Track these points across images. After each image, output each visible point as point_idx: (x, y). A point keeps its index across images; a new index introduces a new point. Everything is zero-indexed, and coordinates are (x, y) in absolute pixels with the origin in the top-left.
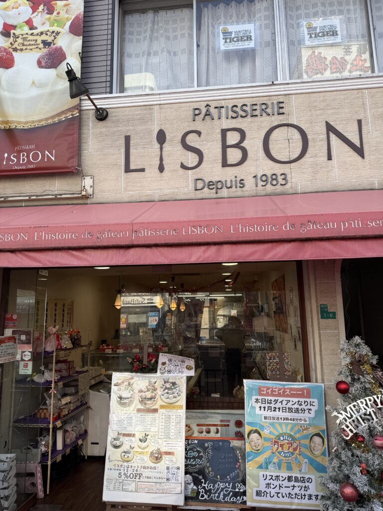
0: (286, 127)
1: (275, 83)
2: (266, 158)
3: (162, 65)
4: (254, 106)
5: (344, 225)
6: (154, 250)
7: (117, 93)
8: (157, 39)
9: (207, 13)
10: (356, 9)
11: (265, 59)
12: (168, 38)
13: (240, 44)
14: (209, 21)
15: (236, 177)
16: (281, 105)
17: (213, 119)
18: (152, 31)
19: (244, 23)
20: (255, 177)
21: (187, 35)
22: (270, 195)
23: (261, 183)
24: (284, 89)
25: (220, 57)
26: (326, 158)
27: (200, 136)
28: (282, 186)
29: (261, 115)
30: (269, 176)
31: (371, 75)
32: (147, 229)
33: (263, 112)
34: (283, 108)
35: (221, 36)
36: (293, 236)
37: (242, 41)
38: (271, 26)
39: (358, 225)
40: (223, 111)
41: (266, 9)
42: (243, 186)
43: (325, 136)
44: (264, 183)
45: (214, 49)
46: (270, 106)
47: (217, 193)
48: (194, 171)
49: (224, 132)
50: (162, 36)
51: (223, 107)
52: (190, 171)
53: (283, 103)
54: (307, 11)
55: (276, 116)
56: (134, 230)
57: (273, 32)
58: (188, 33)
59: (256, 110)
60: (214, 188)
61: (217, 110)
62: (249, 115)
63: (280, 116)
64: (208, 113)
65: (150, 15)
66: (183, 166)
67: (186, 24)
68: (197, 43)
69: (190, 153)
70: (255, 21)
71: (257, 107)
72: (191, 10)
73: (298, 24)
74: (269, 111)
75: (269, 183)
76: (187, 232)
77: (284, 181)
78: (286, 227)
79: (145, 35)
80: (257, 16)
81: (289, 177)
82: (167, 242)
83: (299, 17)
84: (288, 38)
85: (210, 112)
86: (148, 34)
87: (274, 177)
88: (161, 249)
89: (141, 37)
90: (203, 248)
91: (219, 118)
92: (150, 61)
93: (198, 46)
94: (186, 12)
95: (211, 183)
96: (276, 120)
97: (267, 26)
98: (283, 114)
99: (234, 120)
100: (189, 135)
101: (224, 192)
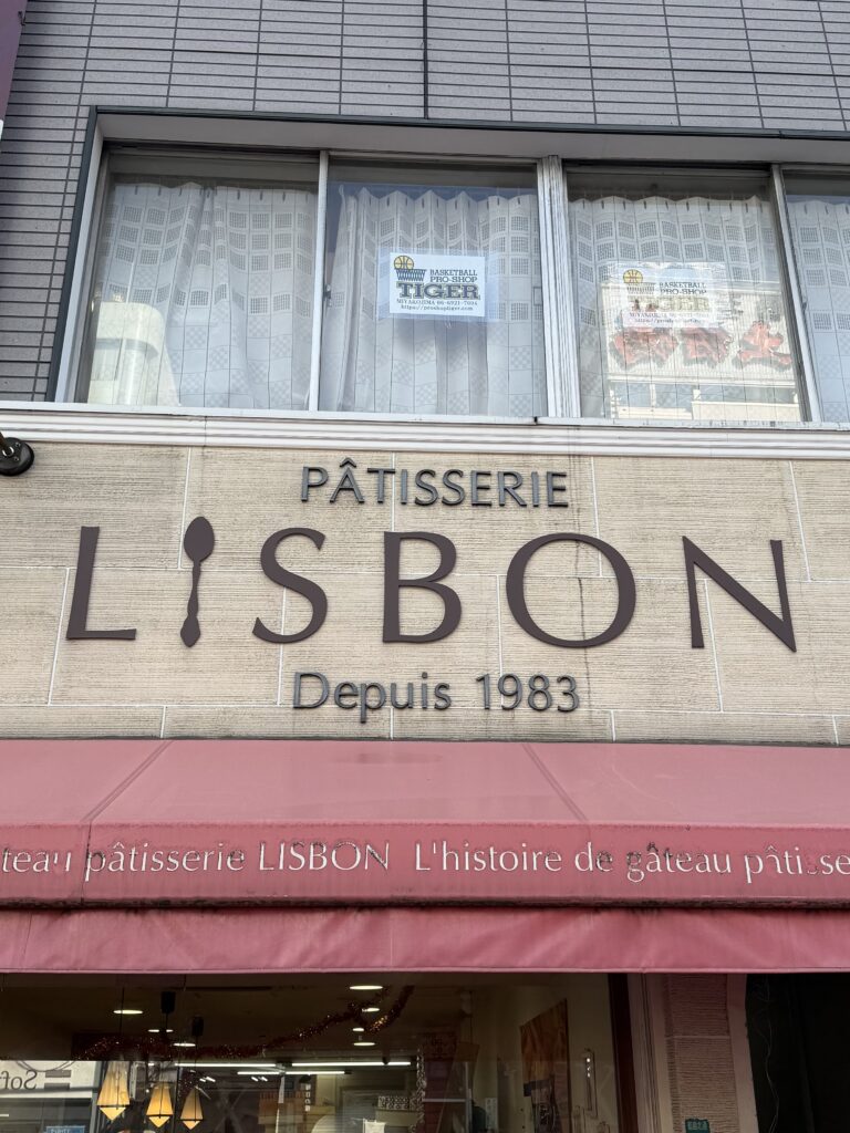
0: (574, 544)
1: (540, 420)
2: (516, 627)
3: (214, 331)
4: (480, 477)
5: (754, 866)
6: (156, 920)
7: (66, 400)
8: (205, 259)
9: (355, 212)
10: (755, 249)
11: (512, 350)
12: (238, 262)
13: (446, 305)
14: (360, 233)
15: (425, 676)
16: (558, 482)
17: (362, 502)
18: (193, 236)
19: (456, 249)
20: (481, 680)
21: (294, 262)
22: (526, 740)
23: (499, 701)
24: (566, 440)
25: (385, 333)
26: (689, 642)
27: (319, 547)
28: (562, 715)
29: (502, 505)
30: (525, 681)
31: (802, 426)
32: (138, 846)
33: (508, 496)
34: (562, 489)
35: (394, 277)
36: (607, 893)
37: (450, 296)
38: (531, 268)
39: (794, 868)
40: (393, 483)
41: (519, 222)
42: (445, 704)
43: (682, 578)
44: (509, 702)
45: (370, 308)
46: (527, 483)
47: (363, 722)
48: (296, 647)
49: (393, 543)
50: (221, 255)
51: (392, 472)
52: (283, 649)
53: (563, 475)
54: (629, 241)
55: (544, 512)
56: (94, 847)
57: (535, 283)
58: (300, 256)
59: (487, 488)
60: (354, 706)
61: (373, 478)
62: (468, 501)
63: (555, 511)
64: (347, 484)
65: (190, 196)
66: (261, 631)
67: (295, 230)
68: (324, 287)
69: (285, 593)
70: (486, 248)
71: (491, 482)
72: (310, 196)
73: (603, 270)
74: (523, 493)
75: (524, 703)
76: (272, 862)
77: (568, 699)
78: (584, 862)
79: (170, 245)
80: (495, 236)
81: (581, 691)
82: (203, 894)
83: (605, 252)
84: (576, 302)
85: (353, 482)
86: (181, 242)
87: (539, 685)
88: (179, 919)
89: (159, 249)
90: (319, 920)
91: (380, 502)
92: (179, 318)
93: (326, 295)
94: (294, 201)
95: (347, 690)
96: (544, 522)
97: (519, 267)
98: (565, 506)
99: (423, 511)
100: (288, 540)
101: (388, 722)
